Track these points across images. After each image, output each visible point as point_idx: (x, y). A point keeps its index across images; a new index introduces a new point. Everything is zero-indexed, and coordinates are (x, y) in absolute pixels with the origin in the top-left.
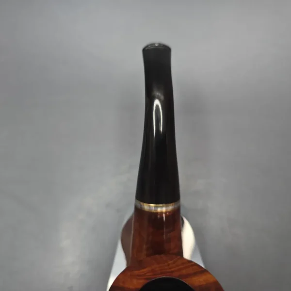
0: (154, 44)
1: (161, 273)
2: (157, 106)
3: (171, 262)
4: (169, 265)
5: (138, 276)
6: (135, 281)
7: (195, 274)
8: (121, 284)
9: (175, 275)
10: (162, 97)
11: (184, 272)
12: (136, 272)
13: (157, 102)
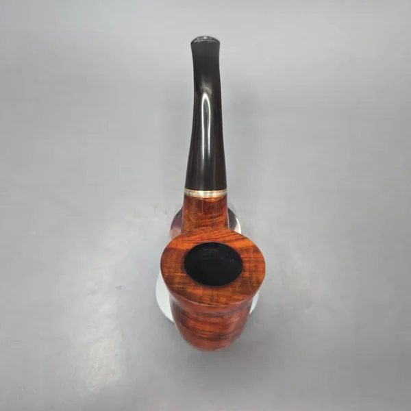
0: (203, 37)
4: (215, 234)
5: (189, 241)
6: (186, 244)
7: (237, 240)
8: (174, 247)
9: (220, 241)
11: (227, 239)
13: (205, 97)
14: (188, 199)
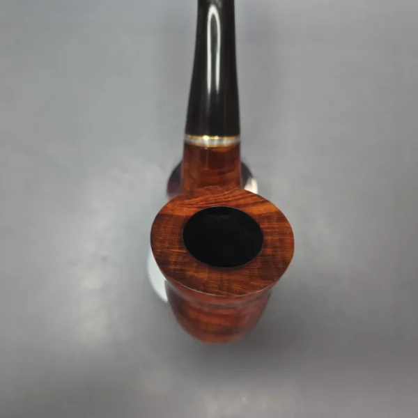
1: (215, 203)
2: (213, 17)
3: (227, 193)
4: (225, 195)
5: (189, 204)
6: (185, 209)
7: (255, 204)
9: (232, 204)
10: (220, 4)
11: (242, 202)
12: (187, 201)
13: (213, 11)
14: (189, 149)
